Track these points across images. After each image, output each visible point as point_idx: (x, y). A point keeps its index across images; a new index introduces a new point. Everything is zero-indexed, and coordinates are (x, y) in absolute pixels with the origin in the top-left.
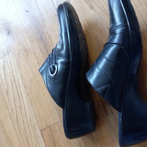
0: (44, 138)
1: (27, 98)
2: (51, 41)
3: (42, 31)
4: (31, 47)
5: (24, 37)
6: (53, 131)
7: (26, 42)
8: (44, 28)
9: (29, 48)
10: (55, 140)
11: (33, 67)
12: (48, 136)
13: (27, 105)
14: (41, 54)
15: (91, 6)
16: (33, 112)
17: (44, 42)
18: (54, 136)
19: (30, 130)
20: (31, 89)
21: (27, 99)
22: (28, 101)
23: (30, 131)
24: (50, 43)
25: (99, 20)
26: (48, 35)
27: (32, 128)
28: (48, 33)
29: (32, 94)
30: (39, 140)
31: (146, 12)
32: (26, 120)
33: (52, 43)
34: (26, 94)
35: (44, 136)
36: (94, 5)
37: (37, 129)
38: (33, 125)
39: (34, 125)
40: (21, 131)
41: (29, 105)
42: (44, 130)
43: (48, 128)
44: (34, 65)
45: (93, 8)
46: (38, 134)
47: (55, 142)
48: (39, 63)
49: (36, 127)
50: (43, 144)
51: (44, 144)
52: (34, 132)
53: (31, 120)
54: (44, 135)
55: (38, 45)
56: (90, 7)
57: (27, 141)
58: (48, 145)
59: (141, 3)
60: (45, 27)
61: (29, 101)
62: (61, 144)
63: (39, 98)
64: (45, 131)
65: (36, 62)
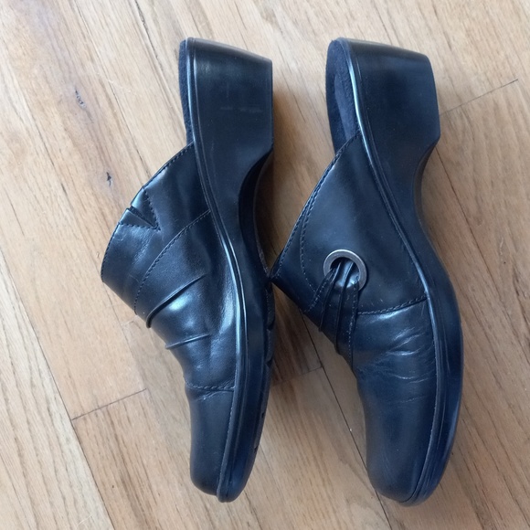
0: (85, 444)
1: (17, 310)
2: (115, 115)
3: (81, 72)
4: (35, 128)
5: (6, 86)
6: (120, 422)
7: (14, 107)
8: (89, 64)
9: (27, 129)
10: (124, 450)
11: (43, 203)
12: (99, 436)
13: (16, 335)
14: (76, 157)
15: (266, 10)
16: (43, 359)
17: (89, 115)
18: (120, 438)
19: (30, 418)
20: (33, 281)
21: (18, 314)
22: (21, 321)
23: (28, 423)
24: (111, 121)
26: (105, 91)
27: (39, 413)
28: (103, 86)
29: (37, 298)
30: (67, 452)
31: (444, 62)
32: (14, 383)
33: (118, 122)
34: (13, 297)
35: (85, 439)
36: (279, 11)
37: (58, 416)
38: (42, 402)
39: (48, 402)
41: (25, 333)
42: (85, 419)
43: (99, 411)
44: (47, 194)
45: (273, 19)
46: (60, 431)
47: (126, 455)
48: (66, 188)
49: (54, 408)
50: (81, 464)
51: (85, 463)
52: (45, 425)
53: (32, 385)
54: (83, 433)
55: (64, 122)
56: (265, 15)
57: (20, 456)
58: (101, 466)
59: (430, 30)
60: (92, 60)
61: (27, 320)
62: (145, 462)
63: (67, 312)
64: (89, 420)
65: (55, 185)
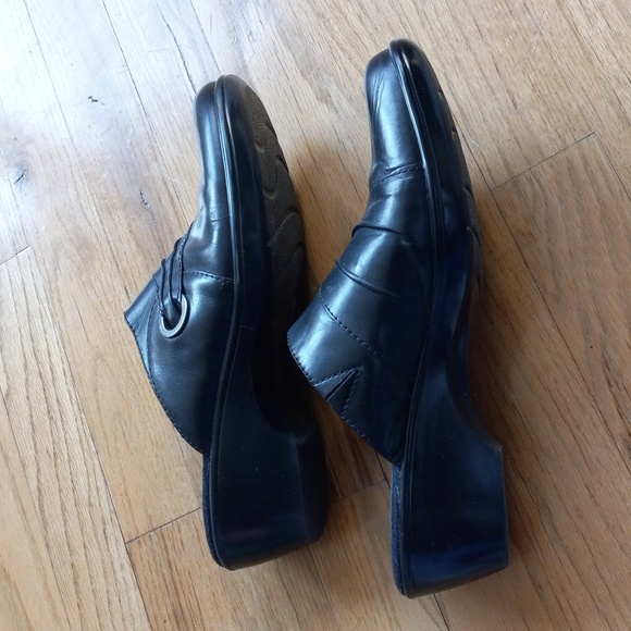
0: (139, 571)
1: (79, 422)
2: (176, 213)
3: (145, 173)
4: (102, 233)
5: (78, 194)
6: (173, 545)
7: (84, 213)
8: (153, 164)
9: (95, 234)
10: (177, 578)
11: (106, 307)
12: (152, 563)
13: (77, 449)
14: (140, 258)
15: (321, 91)
16: (101, 475)
17: (153, 216)
18: (173, 565)
19: (87, 541)
20: (96, 390)
21: (80, 425)
22: (82, 433)
23: (85, 547)
24: (173, 219)
25: (348, 144)
26: (168, 190)
27: (96, 535)
28: (166, 185)
29: (99, 408)
30: (121, 580)
31: (508, 123)
32: (73, 502)
33: (178, 218)
34: (76, 408)
35: (139, 565)
36: (333, 90)
37: (112, 537)
38: (98, 522)
39: (104, 523)
40: (51, 544)
41: (86, 446)
42: (139, 542)
43: (152, 533)
44: (111, 299)
45: (328, 98)
46: (115, 555)
47: (179, 585)
48: (129, 291)
49: (109, 530)
50: (134, 594)
51: (138, 593)
52: (100, 550)
53: (90, 505)
54: (137, 558)
55: (129, 225)
56: (320, 96)
57: (75, 583)
58: (153, 597)
59: (492, 90)
60: (156, 160)
61: (88, 432)
62: (198, 594)
63: (125, 422)
64: (143, 544)
65: (119, 288)
